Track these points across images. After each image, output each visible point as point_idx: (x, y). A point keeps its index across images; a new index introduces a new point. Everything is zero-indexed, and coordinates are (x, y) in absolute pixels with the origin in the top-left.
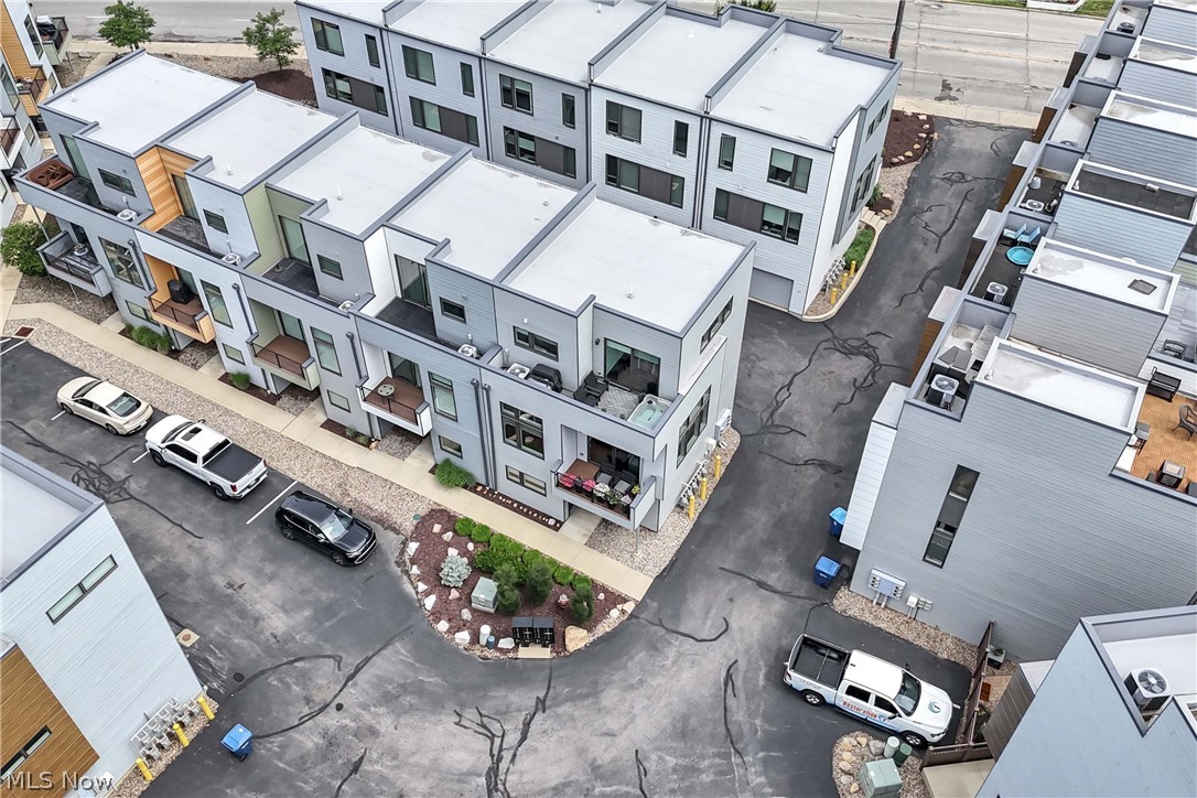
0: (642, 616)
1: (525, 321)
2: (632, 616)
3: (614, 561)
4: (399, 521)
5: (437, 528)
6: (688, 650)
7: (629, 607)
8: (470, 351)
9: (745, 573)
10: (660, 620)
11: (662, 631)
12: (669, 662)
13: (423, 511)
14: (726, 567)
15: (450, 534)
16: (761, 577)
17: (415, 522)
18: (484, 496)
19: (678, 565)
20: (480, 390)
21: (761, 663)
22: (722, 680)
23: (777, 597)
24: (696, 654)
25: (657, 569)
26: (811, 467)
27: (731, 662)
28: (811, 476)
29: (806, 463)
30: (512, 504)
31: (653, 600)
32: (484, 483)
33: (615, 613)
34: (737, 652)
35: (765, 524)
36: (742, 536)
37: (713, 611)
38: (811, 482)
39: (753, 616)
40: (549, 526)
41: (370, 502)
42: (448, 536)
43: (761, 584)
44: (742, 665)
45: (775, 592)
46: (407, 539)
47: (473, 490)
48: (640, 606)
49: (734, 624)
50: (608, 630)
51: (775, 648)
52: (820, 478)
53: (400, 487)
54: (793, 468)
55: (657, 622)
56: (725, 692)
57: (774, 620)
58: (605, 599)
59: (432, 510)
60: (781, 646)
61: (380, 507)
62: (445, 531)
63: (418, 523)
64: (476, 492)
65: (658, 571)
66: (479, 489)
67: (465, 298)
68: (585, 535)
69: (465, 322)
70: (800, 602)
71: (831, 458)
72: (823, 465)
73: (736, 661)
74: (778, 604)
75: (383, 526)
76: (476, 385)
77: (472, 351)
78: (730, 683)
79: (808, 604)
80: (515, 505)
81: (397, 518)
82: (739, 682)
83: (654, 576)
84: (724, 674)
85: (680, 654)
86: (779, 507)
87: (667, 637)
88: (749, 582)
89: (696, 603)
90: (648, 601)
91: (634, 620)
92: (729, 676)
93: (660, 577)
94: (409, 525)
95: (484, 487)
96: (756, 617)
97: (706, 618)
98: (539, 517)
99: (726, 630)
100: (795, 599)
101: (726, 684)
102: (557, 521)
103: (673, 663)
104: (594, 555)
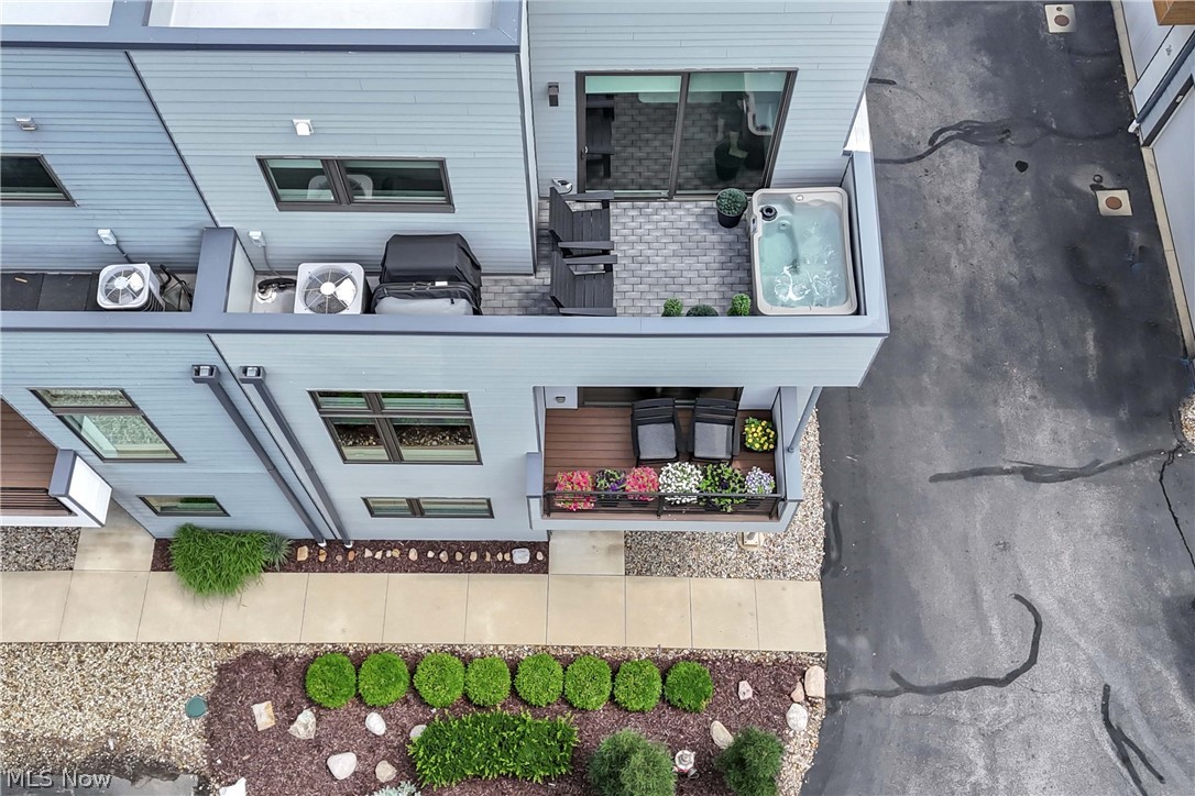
0: (853, 686)
1: (303, 128)
2: (835, 698)
3: (713, 582)
4: (157, 742)
5: (264, 715)
6: (997, 717)
7: (816, 681)
8: (135, 282)
9: (986, 465)
10: (896, 677)
11: (916, 702)
12: (980, 774)
13: (200, 682)
14: (944, 470)
15: (306, 718)
16: (1023, 456)
17: (198, 724)
18: (324, 568)
19: (846, 520)
20: (231, 386)
21: (1158, 666)
22: (1112, 754)
23: (1079, 485)
24: (1019, 720)
25: (812, 551)
26: (948, 149)
27: (1099, 698)
28: (963, 170)
29: (934, 146)
30: (405, 554)
31: (850, 633)
32: (310, 536)
33: (798, 716)
34: (1094, 669)
35: (948, 326)
36: (926, 379)
37: (987, 594)
38: (970, 182)
39: (1066, 559)
40: (520, 569)
41: (51, 724)
42: (305, 724)
43: (1033, 474)
44: (1124, 694)
45: (1067, 476)
46: (204, 780)
47: (291, 566)
48: (834, 661)
49: (1045, 602)
50: (806, 765)
51: (1157, 610)
52: (983, 167)
53: (105, 647)
54: (916, 168)
55: (893, 685)
56: (1137, 781)
57: (1114, 546)
58: (757, 693)
59: (223, 669)
60: (1166, 602)
61: (86, 726)
62: (288, 713)
63: (209, 723)
64: (299, 567)
65: (815, 555)
66: (303, 554)
67: (33, 128)
68: (612, 550)
69: (68, 200)
70: (1130, 472)
71: (970, 110)
72: (967, 133)
73: (1107, 689)
74: (1094, 504)
75: (120, 773)
76: (214, 380)
77: (141, 281)
78: (1132, 754)
79: (1148, 470)
80: (413, 555)
81: (148, 736)
82: (1147, 742)
83: (816, 571)
84: (1105, 736)
85: (991, 738)
86: (949, 272)
87: (935, 709)
88: (1008, 481)
89: (941, 592)
90: (842, 641)
91: (843, 708)
92: (1117, 736)
93: (829, 569)
94: (187, 741)
95: (312, 544)
96: (1075, 559)
97: (982, 620)
98: (487, 558)
99: (1038, 623)
100: (1116, 472)
101: (1126, 760)
102: (533, 547)
103: (991, 770)
104: (661, 590)
